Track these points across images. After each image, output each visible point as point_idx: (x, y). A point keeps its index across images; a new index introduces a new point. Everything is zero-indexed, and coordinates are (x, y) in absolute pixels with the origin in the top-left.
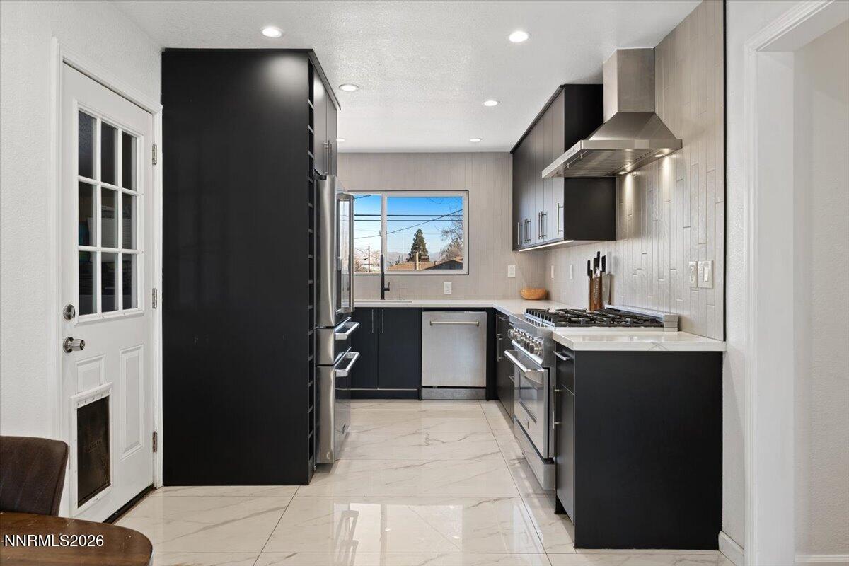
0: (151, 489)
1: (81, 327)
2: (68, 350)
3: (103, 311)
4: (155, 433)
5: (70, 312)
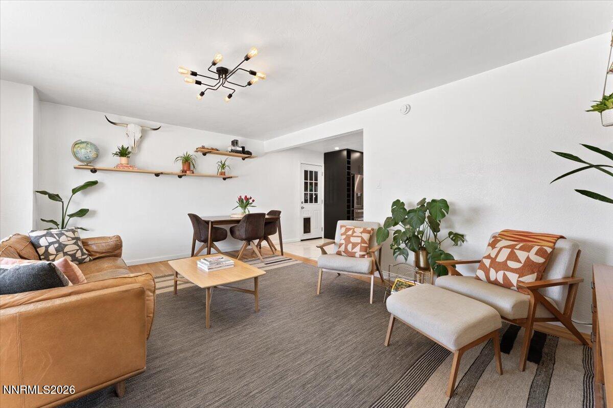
0: (321, 238)
1: (305, 205)
2: (302, 208)
3: (309, 203)
4: (322, 228)
5: (302, 203)
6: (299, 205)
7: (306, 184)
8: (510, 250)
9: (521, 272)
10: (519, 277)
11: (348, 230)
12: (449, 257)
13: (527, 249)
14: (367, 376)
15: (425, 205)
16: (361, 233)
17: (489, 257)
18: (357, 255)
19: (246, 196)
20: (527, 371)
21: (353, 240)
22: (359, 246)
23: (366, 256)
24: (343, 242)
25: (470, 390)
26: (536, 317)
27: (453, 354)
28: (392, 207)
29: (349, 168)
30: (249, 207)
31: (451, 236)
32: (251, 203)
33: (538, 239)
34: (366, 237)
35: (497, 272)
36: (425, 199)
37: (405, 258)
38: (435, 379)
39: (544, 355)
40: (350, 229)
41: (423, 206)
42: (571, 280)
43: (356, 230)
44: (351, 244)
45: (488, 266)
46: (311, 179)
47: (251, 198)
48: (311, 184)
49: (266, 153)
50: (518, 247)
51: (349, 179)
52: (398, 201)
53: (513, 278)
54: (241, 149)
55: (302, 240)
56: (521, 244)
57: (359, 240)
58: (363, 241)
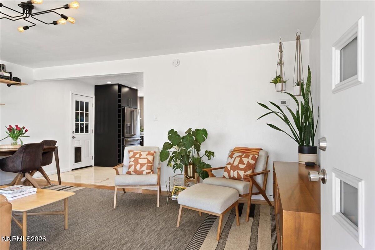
0: (91, 166)
1: (76, 135)
2: (73, 138)
3: (81, 132)
4: (93, 156)
5: (73, 132)
6: (70, 135)
7: (77, 114)
8: (240, 158)
9: (245, 170)
10: (244, 173)
11: (135, 154)
12: (208, 166)
13: (247, 157)
14: (173, 244)
15: (191, 133)
16: (147, 155)
17: (229, 163)
18: (144, 173)
19: (17, 126)
20: (249, 221)
21: (140, 161)
22: (146, 166)
23: (151, 173)
24: (132, 163)
25: (227, 235)
26: (252, 192)
27: (219, 217)
28: (168, 135)
29: (120, 101)
30: (21, 138)
31: (207, 154)
32: (24, 134)
33: (252, 151)
34: (150, 158)
35: (234, 172)
36: (191, 129)
37: (181, 171)
38: (209, 235)
39: (255, 213)
40: (137, 153)
41: (190, 133)
42: (265, 171)
43: (142, 153)
44: (139, 165)
45: (229, 169)
46: (82, 110)
47: (24, 128)
48: (82, 114)
49: (36, 81)
50: (243, 156)
51: (120, 111)
52: (173, 130)
53: (242, 173)
54: (8, 75)
55: (73, 170)
56: (245, 154)
57: (145, 161)
58: (149, 161)
